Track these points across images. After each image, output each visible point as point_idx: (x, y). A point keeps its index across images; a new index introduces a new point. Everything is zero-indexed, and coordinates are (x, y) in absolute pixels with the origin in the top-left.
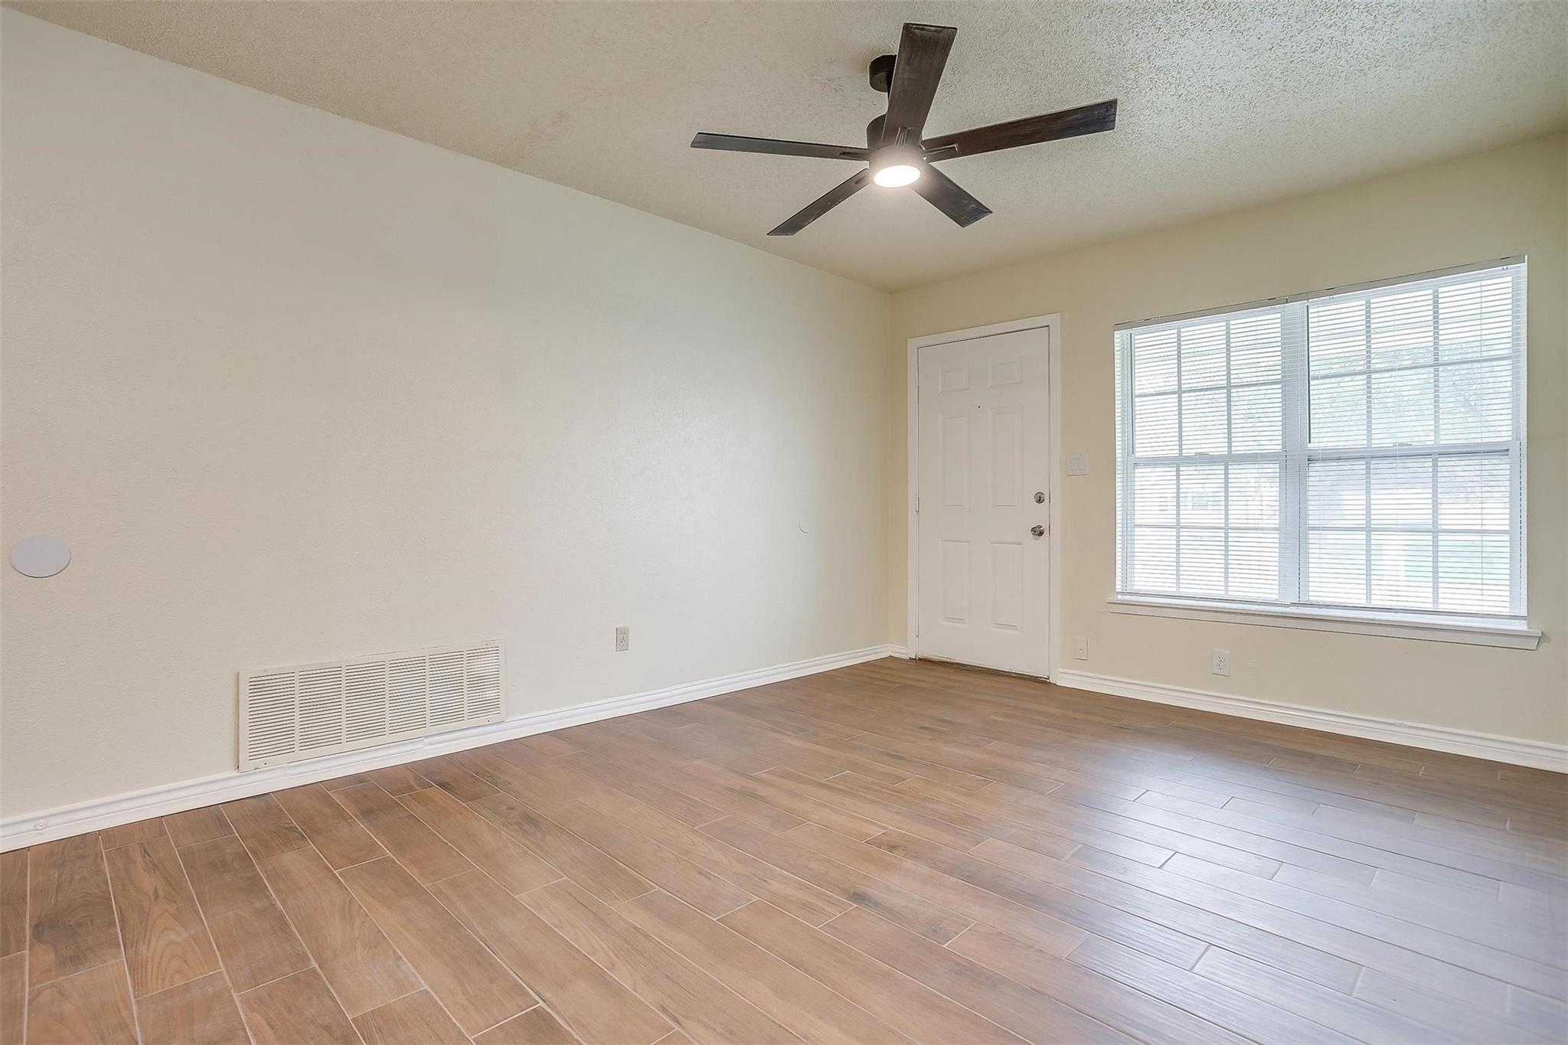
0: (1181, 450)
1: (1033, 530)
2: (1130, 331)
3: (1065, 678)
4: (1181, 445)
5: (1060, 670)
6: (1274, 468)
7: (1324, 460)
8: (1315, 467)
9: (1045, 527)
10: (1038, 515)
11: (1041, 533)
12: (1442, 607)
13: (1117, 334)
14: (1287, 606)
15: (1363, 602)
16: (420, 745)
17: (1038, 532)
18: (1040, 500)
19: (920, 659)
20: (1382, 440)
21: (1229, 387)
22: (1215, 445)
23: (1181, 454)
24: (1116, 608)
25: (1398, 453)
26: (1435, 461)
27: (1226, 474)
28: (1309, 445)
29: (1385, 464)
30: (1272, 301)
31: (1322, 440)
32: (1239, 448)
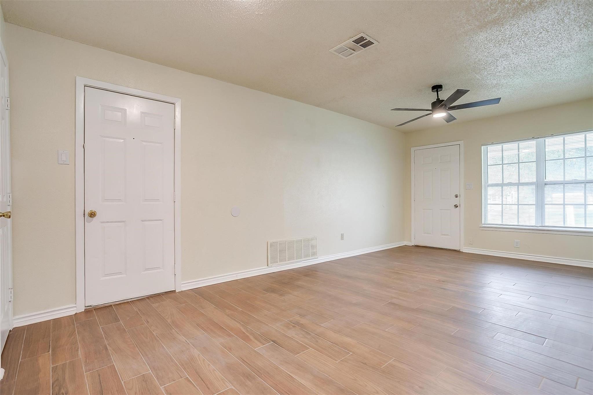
0: (503, 181)
1: (455, 206)
2: (487, 146)
3: (465, 250)
4: (503, 180)
5: (464, 248)
6: (534, 187)
7: (550, 184)
8: (547, 186)
9: (458, 205)
10: (456, 201)
11: (457, 207)
12: (587, 227)
13: (482, 147)
14: (539, 227)
15: (563, 226)
16: (301, 263)
17: (456, 206)
18: (456, 196)
19: (415, 246)
20: (568, 178)
21: (519, 163)
22: (515, 180)
23: (503, 183)
24: (483, 229)
25: (573, 182)
26: (585, 185)
27: (518, 188)
28: (545, 180)
29: (570, 186)
30: (533, 138)
31: (549, 178)
32: (522, 181)
